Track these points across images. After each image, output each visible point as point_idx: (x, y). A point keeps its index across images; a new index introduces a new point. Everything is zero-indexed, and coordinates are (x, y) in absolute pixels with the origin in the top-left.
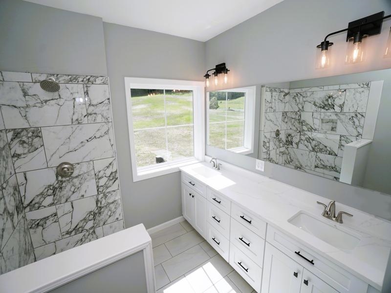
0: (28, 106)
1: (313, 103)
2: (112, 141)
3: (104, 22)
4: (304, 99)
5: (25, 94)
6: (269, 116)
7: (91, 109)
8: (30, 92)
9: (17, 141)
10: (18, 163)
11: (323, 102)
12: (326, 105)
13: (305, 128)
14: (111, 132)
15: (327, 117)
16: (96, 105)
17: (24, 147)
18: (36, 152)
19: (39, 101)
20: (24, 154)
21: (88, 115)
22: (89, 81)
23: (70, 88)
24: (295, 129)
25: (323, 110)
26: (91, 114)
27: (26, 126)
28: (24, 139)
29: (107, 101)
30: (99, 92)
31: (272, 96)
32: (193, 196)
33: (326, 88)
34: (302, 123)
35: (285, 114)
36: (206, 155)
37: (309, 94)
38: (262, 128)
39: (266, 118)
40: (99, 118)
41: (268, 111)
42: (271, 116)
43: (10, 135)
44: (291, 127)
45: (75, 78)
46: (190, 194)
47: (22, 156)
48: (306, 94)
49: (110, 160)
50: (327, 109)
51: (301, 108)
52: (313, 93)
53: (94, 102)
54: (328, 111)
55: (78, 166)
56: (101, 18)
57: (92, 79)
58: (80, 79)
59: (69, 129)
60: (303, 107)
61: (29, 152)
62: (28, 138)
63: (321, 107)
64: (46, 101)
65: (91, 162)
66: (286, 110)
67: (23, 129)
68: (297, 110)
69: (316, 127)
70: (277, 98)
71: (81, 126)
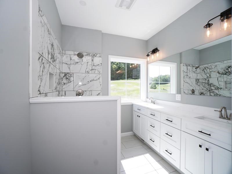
0: (71, 64)
1: (217, 72)
2: (101, 82)
3: (102, 33)
4: (211, 70)
5: (71, 59)
6: (186, 80)
7: (94, 67)
8: (73, 59)
9: (65, 77)
10: (64, 87)
11: (224, 71)
12: (227, 72)
13: (213, 88)
14: (101, 78)
15: (228, 80)
16: (96, 66)
17: (67, 80)
18: (70, 83)
19: (75, 62)
20: (66, 83)
21: (92, 70)
22: (94, 56)
23: (87, 58)
24: (205, 89)
25: (225, 76)
26: (93, 70)
27: (69, 72)
28: (68, 77)
29: (100, 65)
30: (97, 60)
31: (187, 69)
32: (139, 117)
33: (225, 62)
34: (210, 85)
35: (197, 80)
36: (147, 98)
37: (213, 67)
38: (182, 87)
39: (184, 81)
40: (96, 72)
41: (185, 77)
42: (187, 80)
43: (63, 75)
44: (203, 88)
45: (89, 54)
46: (138, 116)
47: (66, 84)
48: (211, 67)
49: (99, 92)
50: (228, 74)
51: (209, 76)
52: (216, 66)
53: (95, 65)
54: (229, 76)
55: (85, 92)
56: (101, 31)
57: (95, 55)
58: (91, 55)
59: (84, 75)
60: (210, 75)
61: (68, 83)
62: (69, 77)
63: (223, 74)
64: (77, 63)
65: (91, 91)
66: (198, 78)
67: (68, 73)
68: (206, 77)
69: (222, 87)
70: (191, 70)
71: (89, 74)
